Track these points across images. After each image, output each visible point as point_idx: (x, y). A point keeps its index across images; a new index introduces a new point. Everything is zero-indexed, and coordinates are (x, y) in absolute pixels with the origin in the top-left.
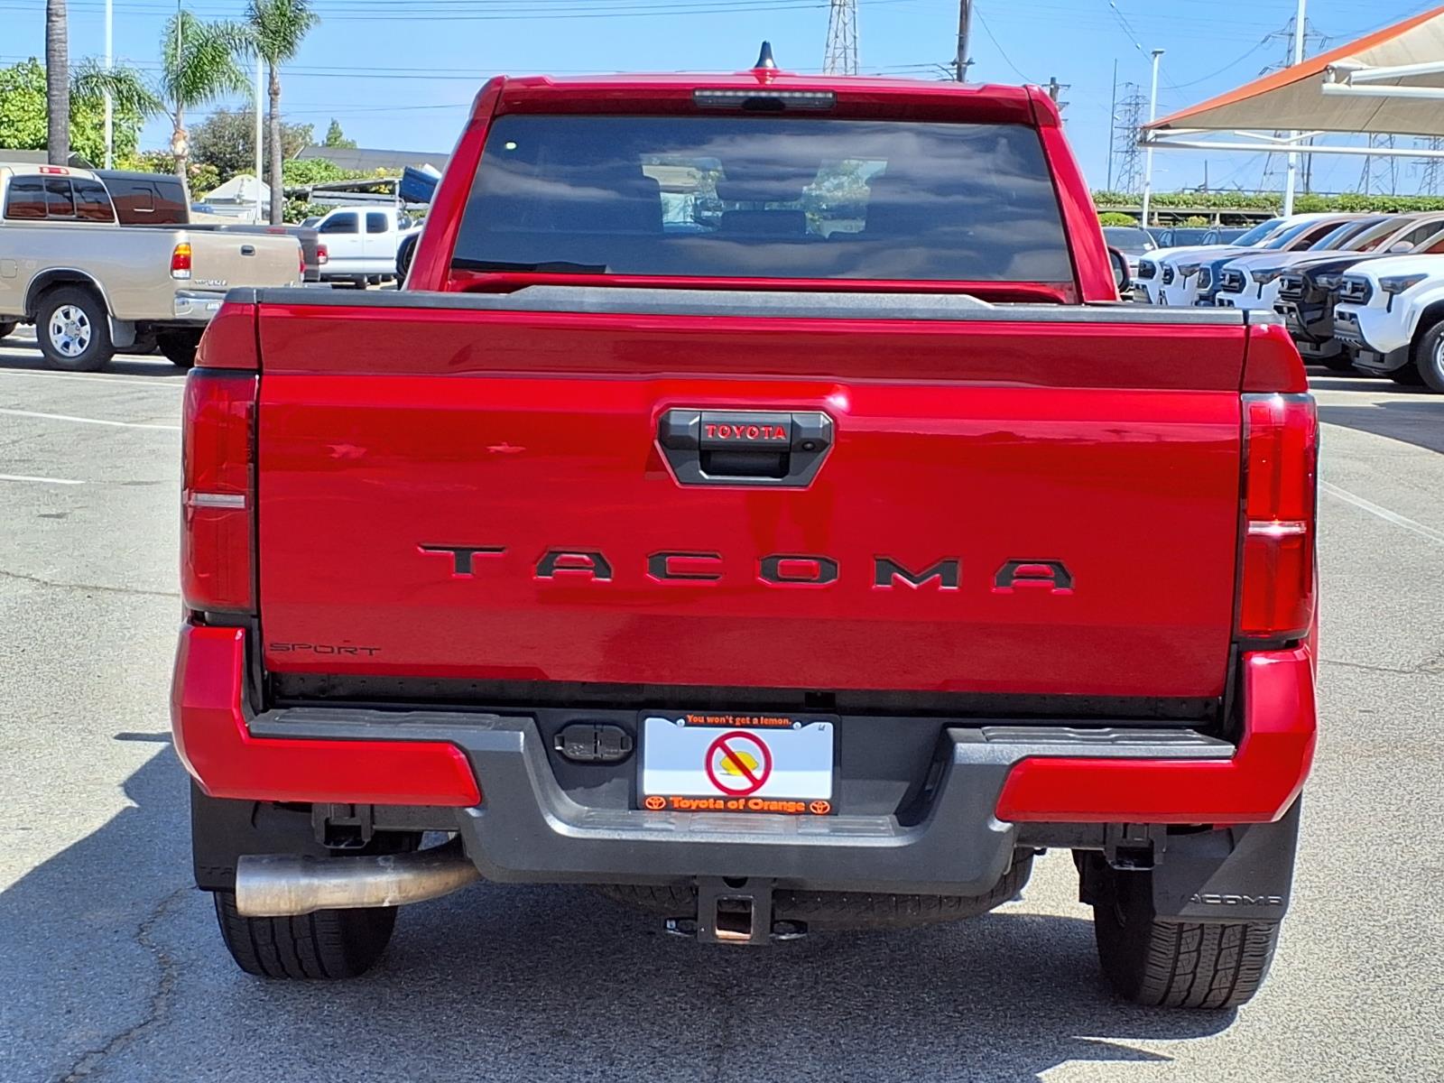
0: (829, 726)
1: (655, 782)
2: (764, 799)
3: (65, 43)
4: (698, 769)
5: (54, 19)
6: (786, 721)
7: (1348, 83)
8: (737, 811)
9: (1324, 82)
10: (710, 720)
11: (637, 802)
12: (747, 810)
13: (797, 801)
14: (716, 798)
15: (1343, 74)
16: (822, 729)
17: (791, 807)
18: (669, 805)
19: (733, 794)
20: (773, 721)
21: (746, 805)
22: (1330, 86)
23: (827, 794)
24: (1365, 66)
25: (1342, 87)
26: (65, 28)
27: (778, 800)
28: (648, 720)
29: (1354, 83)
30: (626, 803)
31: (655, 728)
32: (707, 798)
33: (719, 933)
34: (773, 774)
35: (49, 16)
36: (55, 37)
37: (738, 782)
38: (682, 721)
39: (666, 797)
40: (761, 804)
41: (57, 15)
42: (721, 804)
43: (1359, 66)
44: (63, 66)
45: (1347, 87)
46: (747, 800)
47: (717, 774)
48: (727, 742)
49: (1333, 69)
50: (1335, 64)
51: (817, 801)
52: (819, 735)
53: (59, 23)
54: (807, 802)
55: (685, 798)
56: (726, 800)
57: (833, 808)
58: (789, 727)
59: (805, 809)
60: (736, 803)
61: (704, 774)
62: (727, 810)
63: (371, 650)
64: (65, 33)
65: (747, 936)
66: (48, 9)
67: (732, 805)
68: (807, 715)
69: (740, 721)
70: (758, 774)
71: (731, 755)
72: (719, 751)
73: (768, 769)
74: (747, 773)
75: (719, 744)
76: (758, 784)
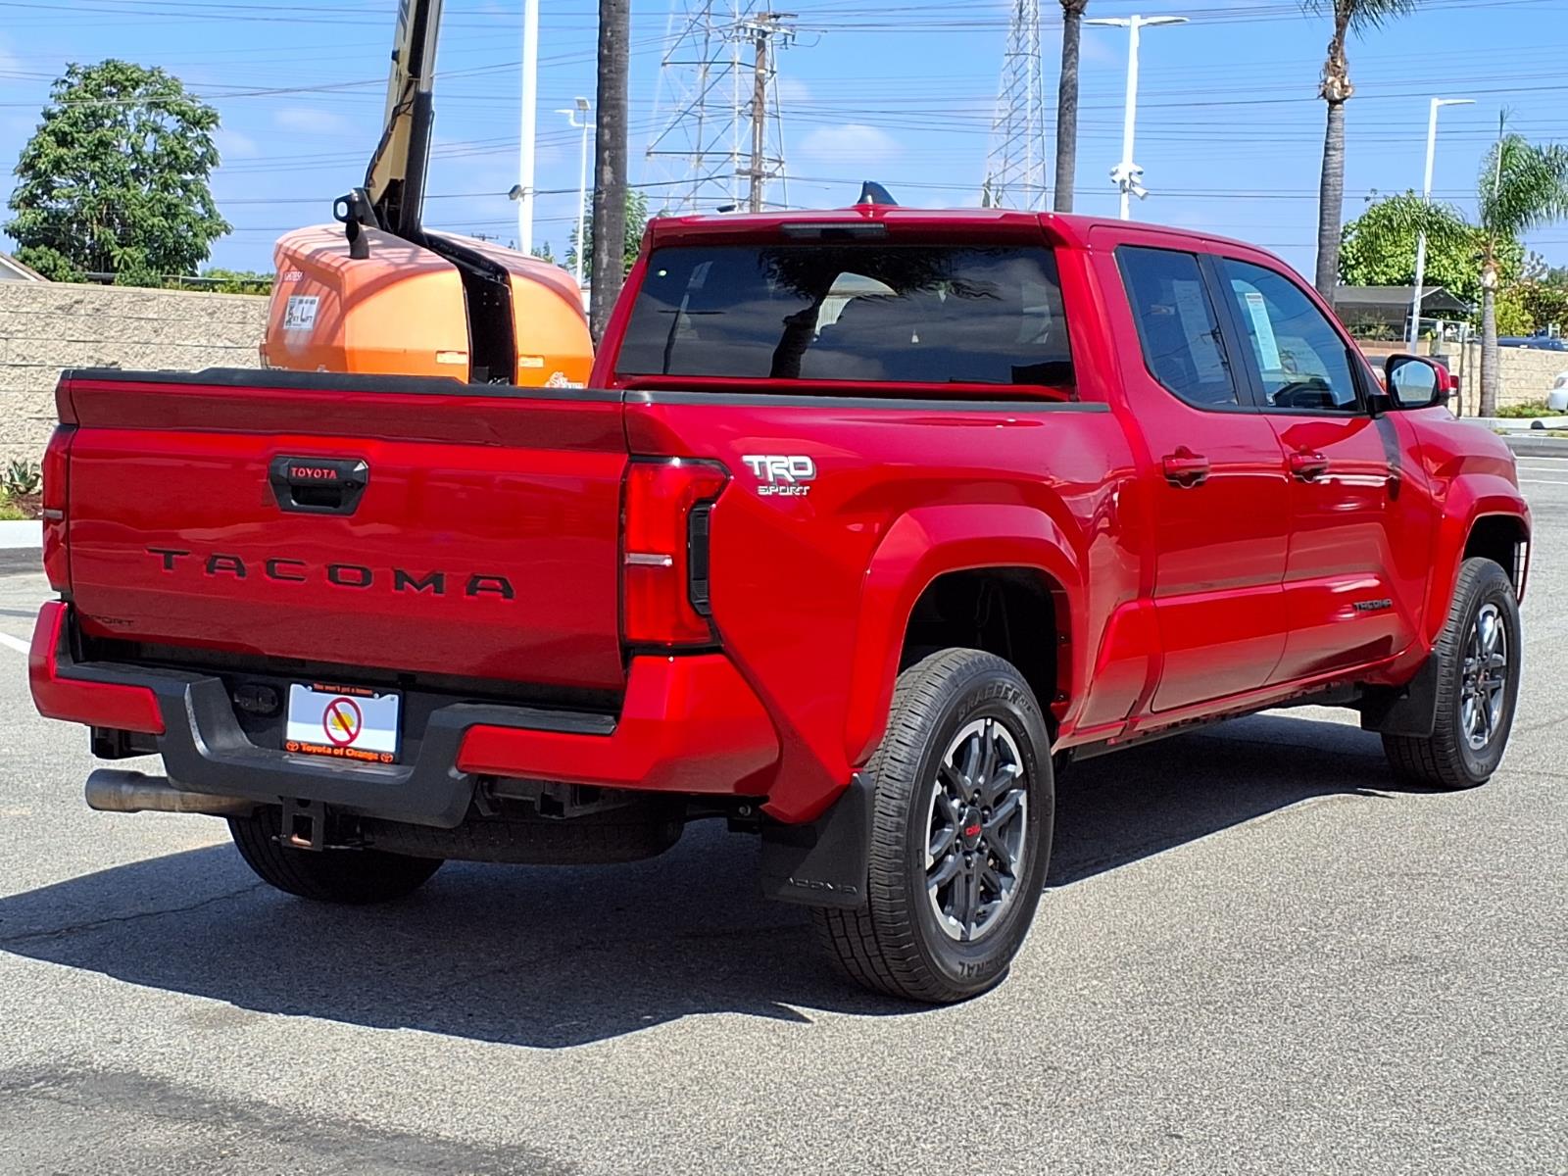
0: (396, 697)
1: (293, 731)
2: (356, 749)
3: (1342, 176)
4: (318, 723)
5: (1331, 153)
6: (370, 692)
8: (339, 756)
10: (327, 688)
11: (282, 744)
12: (344, 756)
13: (374, 752)
14: (328, 746)
16: (393, 699)
17: (370, 756)
18: (300, 749)
19: (339, 745)
20: (364, 691)
21: (343, 752)
23: (392, 749)
26: (1342, 162)
27: (363, 750)
28: (293, 686)
31: (296, 691)
32: (321, 745)
33: (294, 839)
34: (362, 730)
35: (1326, 149)
36: (1331, 171)
37: (341, 735)
38: (310, 688)
39: (299, 743)
40: (354, 753)
41: (1335, 149)
42: (329, 751)
44: (1337, 200)
46: (345, 749)
47: (329, 727)
48: (338, 705)
51: (385, 753)
52: (389, 703)
53: (1336, 157)
54: (380, 753)
55: (310, 744)
56: (333, 748)
57: (396, 758)
58: (372, 696)
59: (379, 758)
60: (338, 751)
62: (332, 755)
64: (1342, 167)
65: (310, 843)
66: (1327, 143)
67: (336, 752)
68: (383, 689)
69: (344, 690)
70: (353, 730)
71: (338, 714)
72: (331, 711)
73: (359, 727)
74: (347, 729)
75: (332, 706)
76: (353, 737)
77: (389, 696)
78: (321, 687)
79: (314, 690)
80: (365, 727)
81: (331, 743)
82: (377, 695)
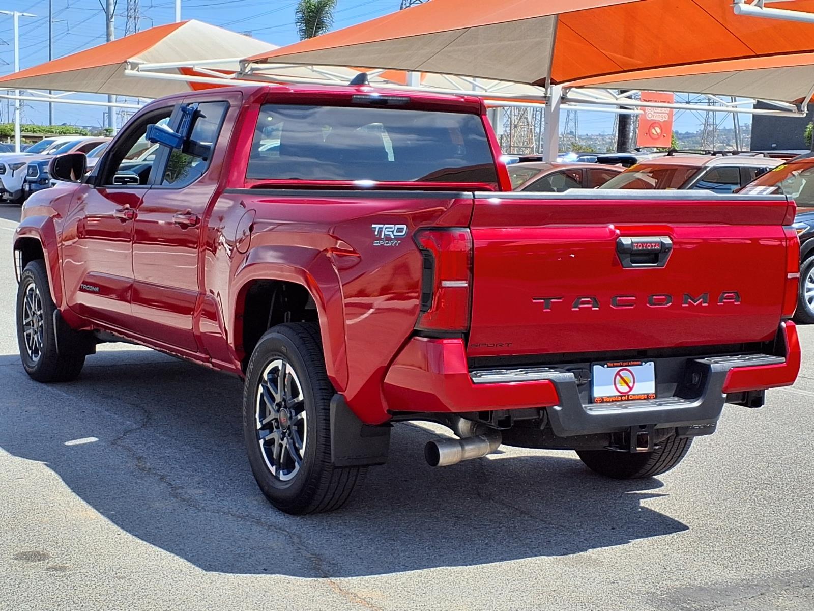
0: (653, 363)
1: (599, 391)
2: (634, 395)
4: (611, 385)
6: (639, 363)
7: (138, 70)
8: (625, 400)
9: (125, 69)
10: (615, 364)
11: (591, 400)
12: (628, 400)
13: (644, 394)
14: (618, 396)
15: (134, 66)
17: (643, 397)
18: (603, 400)
19: (623, 394)
20: (635, 363)
21: (628, 398)
22: (128, 72)
23: (653, 391)
24: (145, 62)
25: (135, 72)
27: (638, 395)
28: (595, 367)
29: (141, 71)
30: (587, 401)
31: (597, 368)
32: (615, 396)
33: (638, 448)
34: (636, 384)
37: (624, 389)
38: (606, 366)
39: (602, 397)
40: (633, 397)
42: (620, 398)
43: (142, 62)
45: (137, 73)
46: (628, 395)
47: (618, 386)
48: (621, 373)
49: (130, 63)
50: (130, 60)
51: (650, 393)
52: (649, 367)
54: (647, 395)
55: (609, 397)
56: (621, 396)
57: (656, 395)
58: (641, 365)
59: (647, 397)
60: (624, 398)
61: (613, 386)
62: (622, 400)
63: (508, 344)
65: (646, 448)
67: (623, 398)
68: (647, 359)
69: (625, 364)
70: (631, 385)
71: (622, 378)
72: (618, 377)
73: (634, 383)
74: (627, 385)
75: (618, 374)
76: (631, 389)
77: (648, 363)
78: (612, 365)
79: (608, 367)
80: (638, 382)
81: (619, 394)
82: (643, 363)
